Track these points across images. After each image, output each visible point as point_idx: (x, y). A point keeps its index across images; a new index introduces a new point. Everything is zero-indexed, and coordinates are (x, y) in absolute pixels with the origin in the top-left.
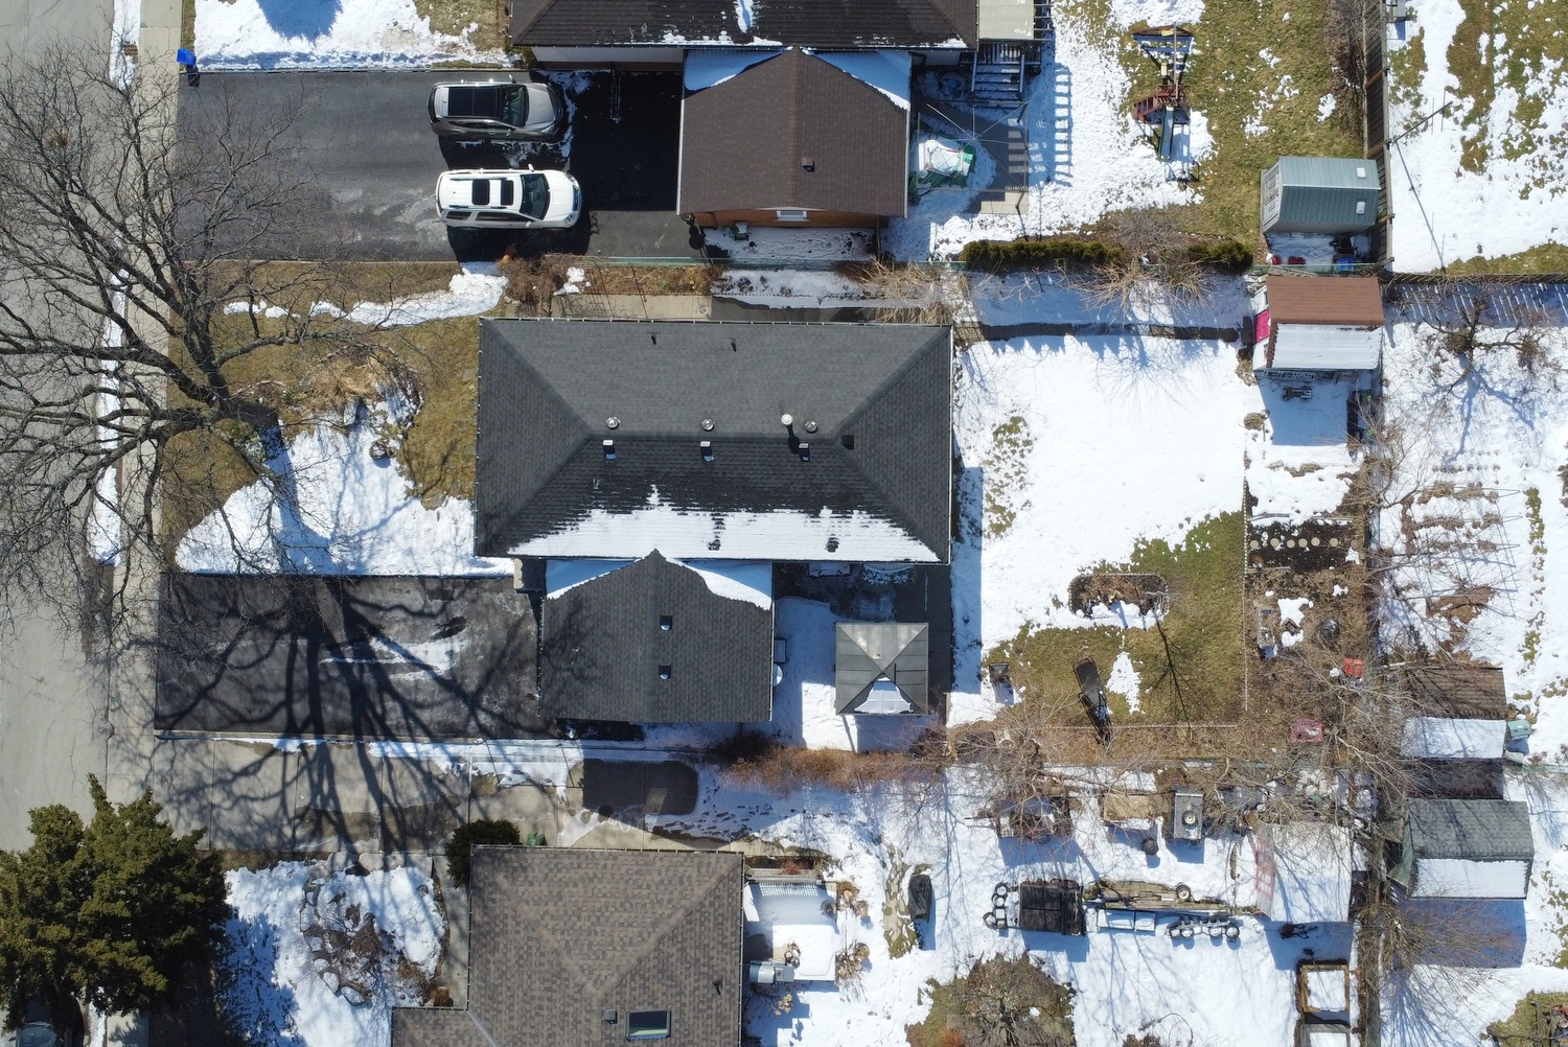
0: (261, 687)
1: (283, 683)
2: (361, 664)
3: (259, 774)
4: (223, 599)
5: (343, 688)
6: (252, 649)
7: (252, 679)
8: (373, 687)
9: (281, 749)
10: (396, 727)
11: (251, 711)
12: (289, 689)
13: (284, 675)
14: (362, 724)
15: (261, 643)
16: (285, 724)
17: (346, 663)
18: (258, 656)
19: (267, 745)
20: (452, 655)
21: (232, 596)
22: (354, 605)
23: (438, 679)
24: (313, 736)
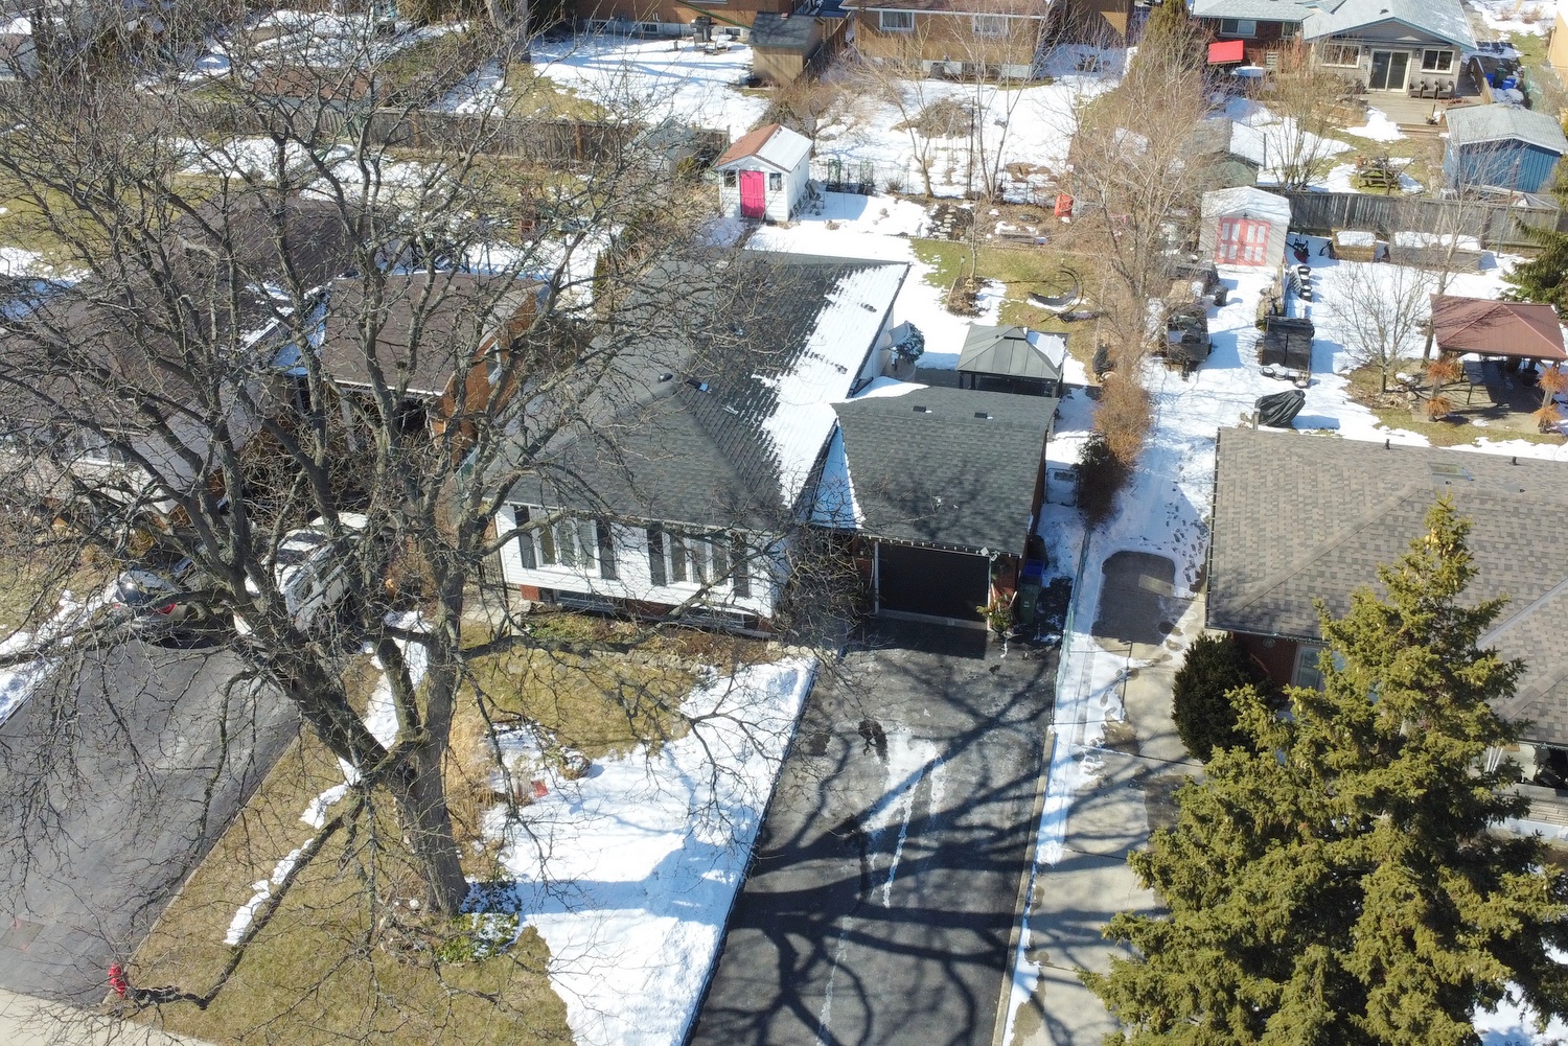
0: (911, 994)
1: (909, 960)
2: (906, 846)
3: (1072, 1024)
4: (731, 1032)
5: (937, 875)
6: (838, 1001)
7: (893, 1008)
8: (945, 835)
9: (1033, 984)
10: (1017, 814)
11: (951, 1019)
12: (922, 953)
13: (896, 957)
14: (1005, 858)
15: (830, 985)
16: (986, 970)
17: (899, 865)
18: (852, 992)
19: (1022, 1006)
20: (916, 737)
21: (732, 1018)
22: (805, 843)
23: (945, 757)
24: (1015, 931)
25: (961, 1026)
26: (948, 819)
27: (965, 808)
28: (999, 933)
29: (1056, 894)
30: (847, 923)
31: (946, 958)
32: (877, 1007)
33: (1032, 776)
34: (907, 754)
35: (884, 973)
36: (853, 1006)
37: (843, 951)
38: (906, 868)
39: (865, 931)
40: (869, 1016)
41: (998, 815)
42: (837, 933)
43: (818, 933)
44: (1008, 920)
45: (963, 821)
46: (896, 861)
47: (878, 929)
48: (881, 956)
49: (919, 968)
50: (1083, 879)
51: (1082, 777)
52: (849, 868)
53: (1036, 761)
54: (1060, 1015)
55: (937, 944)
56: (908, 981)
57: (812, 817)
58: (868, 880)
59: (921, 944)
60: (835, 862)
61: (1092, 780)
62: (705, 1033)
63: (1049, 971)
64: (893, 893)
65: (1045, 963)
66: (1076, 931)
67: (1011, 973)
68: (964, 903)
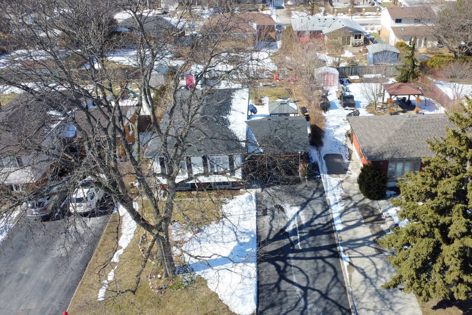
0: (316, 269)
1: (312, 261)
2: (299, 233)
3: (363, 268)
4: (270, 290)
5: (311, 239)
6: (297, 275)
7: (313, 274)
8: (309, 228)
9: (348, 260)
10: (327, 219)
11: (330, 273)
12: (315, 258)
13: (308, 261)
14: (328, 231)
15: (293, 272)
16: (334, 259)
17: (300, 238)
18: (300, 272)
19: (348, 266)
20: (291, 206)
21: (268, 286)
22: (271, 238)
23: (301, 209)
24: (338, 248)
25: (333, 274)
26: (308, 224)
27: (312, 220)
28: (334, 249)
29: (345, 236)
30: (291, 255)
31: (322, 258)
32: (308, 275)
33: (327, 210)
34: (291, 211)
35: (307, 266)
36: (301, 276)
37: (293, 262)
38: (302, 239)
39: (297, 256)
40: (307, 277)
41: (322, 220)
42: (289, 258)
43: (284, 259)
44: (335, 246)
45: (313, 224)
46: (298, 237)
47: (301, 255)
48: (304, 261)
49: (316, 262)
50: (350, 232)
51: (340, 208)
52: (286, 241)
53: (326, 207)
54: (358, 266)
55: (318, 255)
56: (315, 266)
57: (271, 230)
58: (293, 244)
59: (314, 256)
60: (282, 241)
61: (343, 208)
62: (262, 292)
63: (350, 256)
64: (301, 245)
65: (349, 254)
66: (354, 244)
67: (341, 258)
68: (322, 244)
